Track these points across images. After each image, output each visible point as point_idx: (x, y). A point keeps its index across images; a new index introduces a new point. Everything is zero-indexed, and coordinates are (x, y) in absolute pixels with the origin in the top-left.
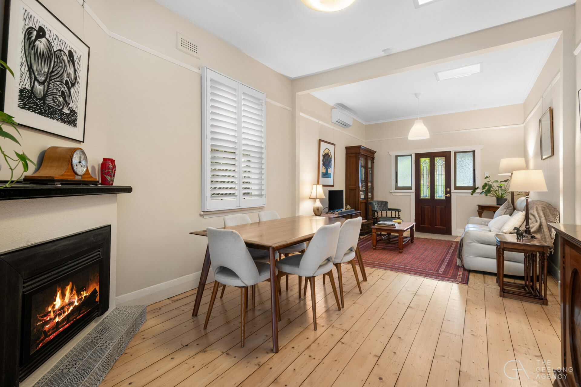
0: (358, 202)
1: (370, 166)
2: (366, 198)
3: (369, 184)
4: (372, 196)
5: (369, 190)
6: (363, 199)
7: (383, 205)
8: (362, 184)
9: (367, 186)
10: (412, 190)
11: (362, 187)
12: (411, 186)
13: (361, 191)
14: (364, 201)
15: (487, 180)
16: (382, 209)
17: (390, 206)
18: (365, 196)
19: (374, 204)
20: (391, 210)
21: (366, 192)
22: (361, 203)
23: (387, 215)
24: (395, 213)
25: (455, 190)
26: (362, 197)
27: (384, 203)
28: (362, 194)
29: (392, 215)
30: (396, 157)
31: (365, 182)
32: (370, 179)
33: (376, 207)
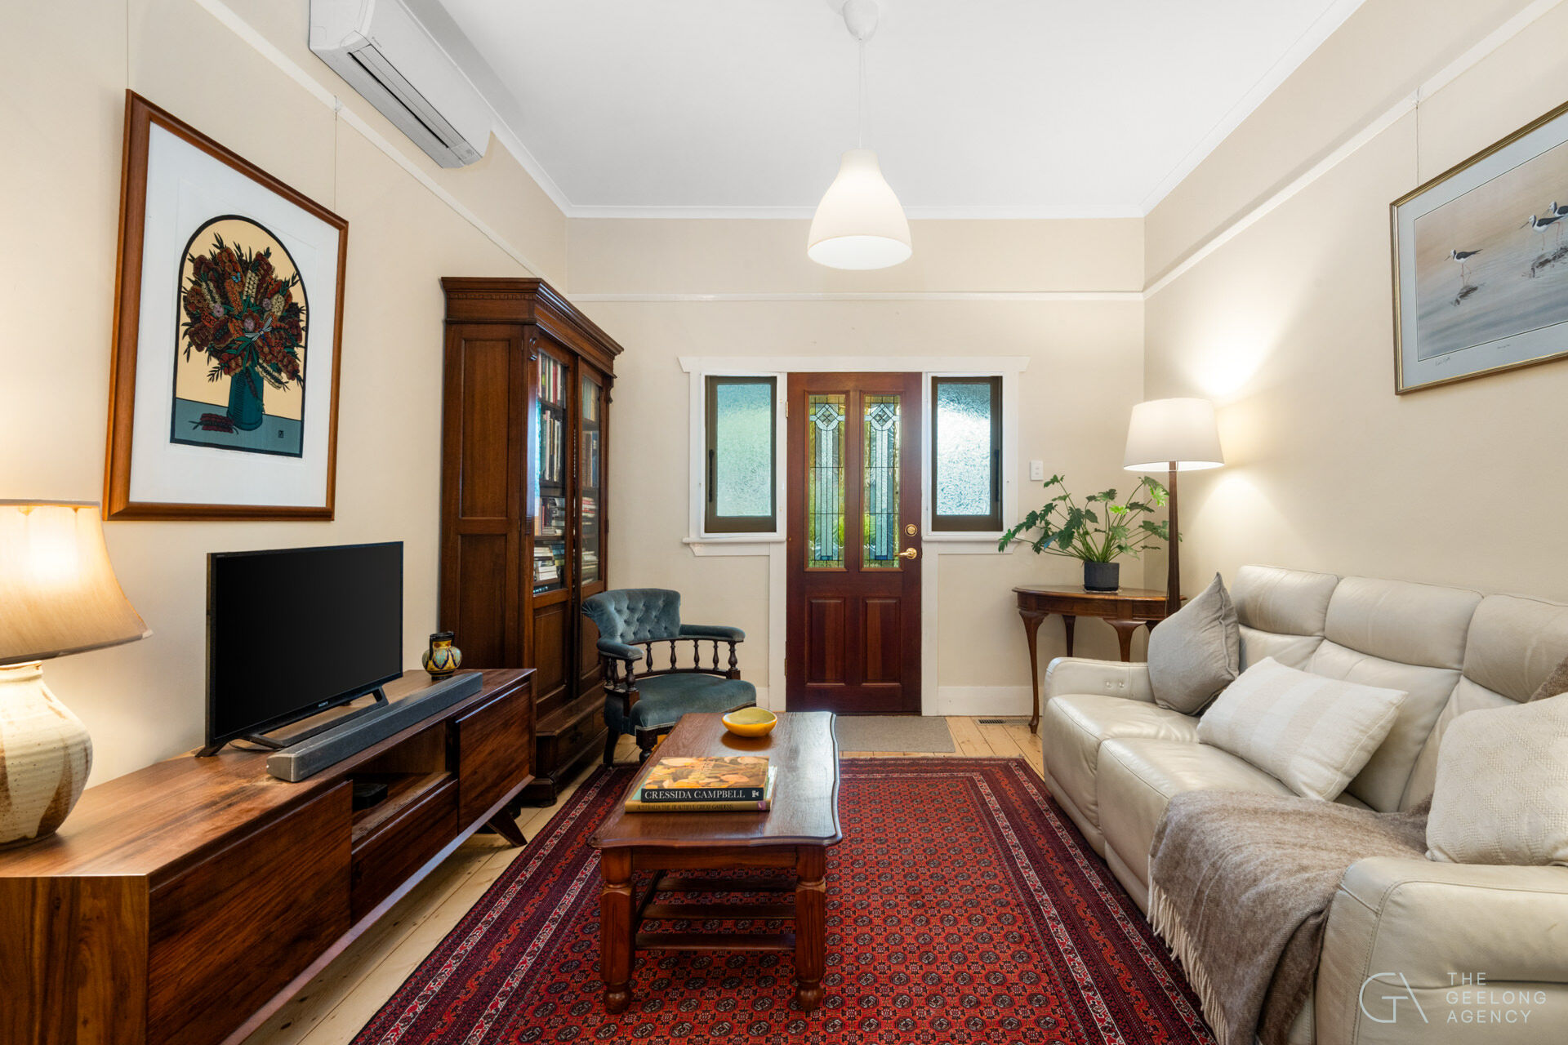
0: (520, 608)
1: (589, 412)
2: (569, 581)
3: (585, 506)
4: (599, 564)
5: (584, 536)
6: (550, 584)
7: (654, 614)
8: (544, 502)
9: (572, 517)
10: (774, 530)
11: (547, 518)
12: (769, 514)
13: (540, 543)
14: (559, 595)
15: (1056, 490)
16: (649, 636)
17: (688, 615)
18: (562, 571)
19: (612, 608)
20: (696, 633)
21: (569, 546)
22: (537, 611)
23: (673, 660)
24: (716, 647)
25: (933, 530)
26: (547, 573)
27: (661, 603)
28: (544, 559)
29: (697, 660)
30: (712, 382)
31: (563, 495)
32: (589, 480)
33: (621, 626)
